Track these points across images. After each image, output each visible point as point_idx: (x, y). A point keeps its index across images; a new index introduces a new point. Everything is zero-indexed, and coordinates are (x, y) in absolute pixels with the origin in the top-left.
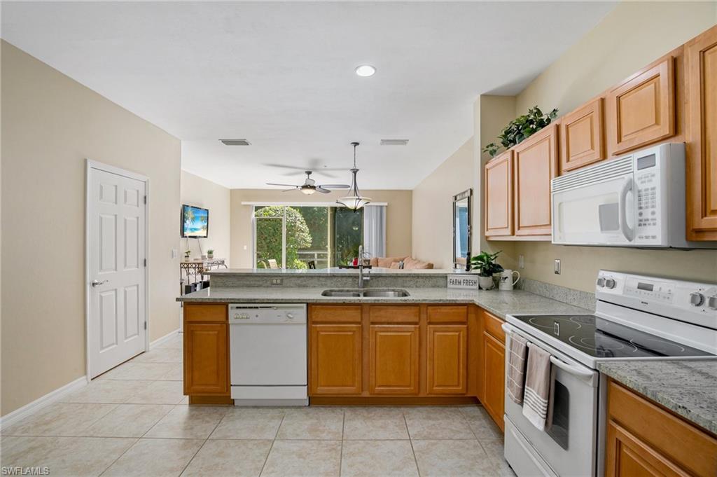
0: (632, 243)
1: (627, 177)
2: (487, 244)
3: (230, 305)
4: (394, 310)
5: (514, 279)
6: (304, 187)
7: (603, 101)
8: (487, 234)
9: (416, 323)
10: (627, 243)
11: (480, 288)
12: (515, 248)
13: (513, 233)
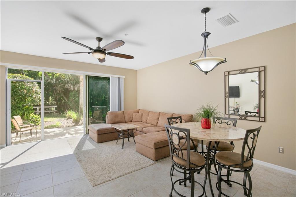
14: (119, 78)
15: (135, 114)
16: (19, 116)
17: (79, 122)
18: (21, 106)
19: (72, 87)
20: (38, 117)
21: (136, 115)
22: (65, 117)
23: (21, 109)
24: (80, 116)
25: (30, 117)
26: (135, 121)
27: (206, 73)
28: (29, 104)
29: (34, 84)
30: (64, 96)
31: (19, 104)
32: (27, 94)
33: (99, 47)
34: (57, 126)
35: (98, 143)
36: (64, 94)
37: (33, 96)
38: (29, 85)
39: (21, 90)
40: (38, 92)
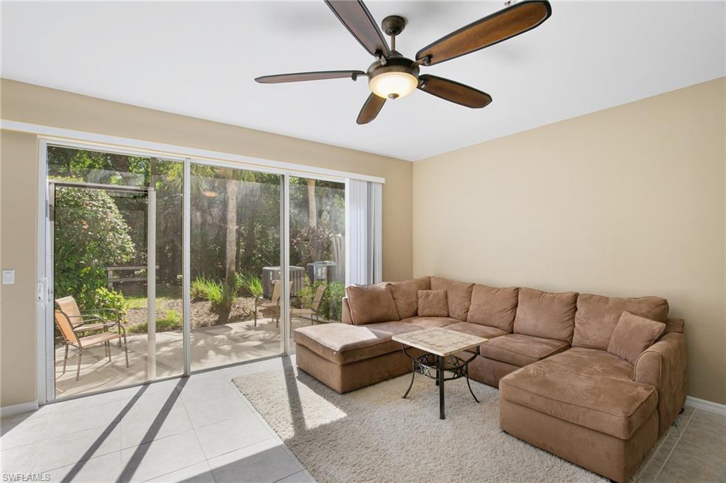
14: (370, 183)
15: (424, 291)
16: (70, 299)
17: (228, 310)
18: (72, 266)
20: (118, 296)
21: (428, 295)
23: (71, 276)
24: (231, 295)
25: (96, 296)
26: (429, 314)
28: (96, 260)
29: (108, 205)
31: (66, 262)
32: (90, 233)
34: (172, 324)
35: (343, 392)
37: (105, 238)
38: (94, 208)
39: (75, 222)
40: (118, 227)
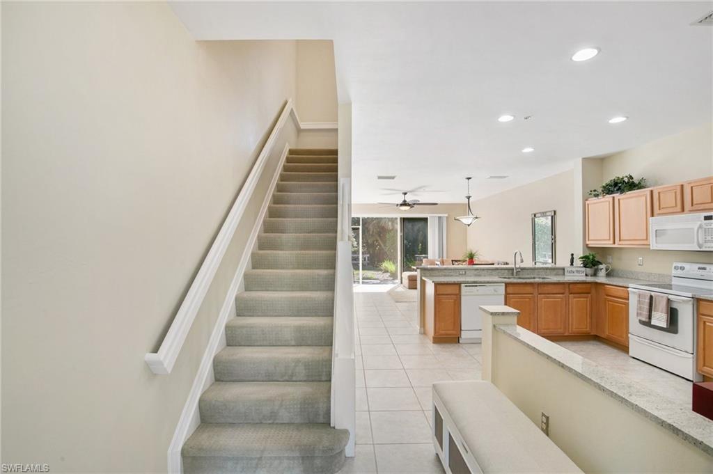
0: (701, 250)
1: (699, 223)
2: (587, 250)
3: (463, 285)
4: (552, 286)
5: (607, 270)
6: (401, 205)
7: (682, 186)
8: (588, 243)
9: (563, 294)
10: (699, 249)
11: (586, 275)
12: (604, 251)
13: (614, 243)
14: (439, 218)
19: (390, 223)
22: (381, 270)
27: (469, 225)
30: (378, 238)
33: (405, 201)
35: (409, 288)
36: (380, 236)
